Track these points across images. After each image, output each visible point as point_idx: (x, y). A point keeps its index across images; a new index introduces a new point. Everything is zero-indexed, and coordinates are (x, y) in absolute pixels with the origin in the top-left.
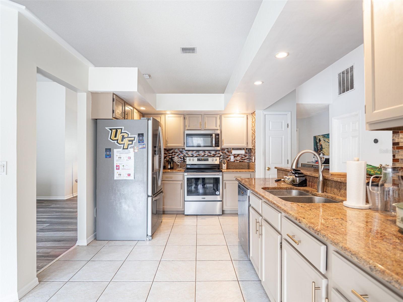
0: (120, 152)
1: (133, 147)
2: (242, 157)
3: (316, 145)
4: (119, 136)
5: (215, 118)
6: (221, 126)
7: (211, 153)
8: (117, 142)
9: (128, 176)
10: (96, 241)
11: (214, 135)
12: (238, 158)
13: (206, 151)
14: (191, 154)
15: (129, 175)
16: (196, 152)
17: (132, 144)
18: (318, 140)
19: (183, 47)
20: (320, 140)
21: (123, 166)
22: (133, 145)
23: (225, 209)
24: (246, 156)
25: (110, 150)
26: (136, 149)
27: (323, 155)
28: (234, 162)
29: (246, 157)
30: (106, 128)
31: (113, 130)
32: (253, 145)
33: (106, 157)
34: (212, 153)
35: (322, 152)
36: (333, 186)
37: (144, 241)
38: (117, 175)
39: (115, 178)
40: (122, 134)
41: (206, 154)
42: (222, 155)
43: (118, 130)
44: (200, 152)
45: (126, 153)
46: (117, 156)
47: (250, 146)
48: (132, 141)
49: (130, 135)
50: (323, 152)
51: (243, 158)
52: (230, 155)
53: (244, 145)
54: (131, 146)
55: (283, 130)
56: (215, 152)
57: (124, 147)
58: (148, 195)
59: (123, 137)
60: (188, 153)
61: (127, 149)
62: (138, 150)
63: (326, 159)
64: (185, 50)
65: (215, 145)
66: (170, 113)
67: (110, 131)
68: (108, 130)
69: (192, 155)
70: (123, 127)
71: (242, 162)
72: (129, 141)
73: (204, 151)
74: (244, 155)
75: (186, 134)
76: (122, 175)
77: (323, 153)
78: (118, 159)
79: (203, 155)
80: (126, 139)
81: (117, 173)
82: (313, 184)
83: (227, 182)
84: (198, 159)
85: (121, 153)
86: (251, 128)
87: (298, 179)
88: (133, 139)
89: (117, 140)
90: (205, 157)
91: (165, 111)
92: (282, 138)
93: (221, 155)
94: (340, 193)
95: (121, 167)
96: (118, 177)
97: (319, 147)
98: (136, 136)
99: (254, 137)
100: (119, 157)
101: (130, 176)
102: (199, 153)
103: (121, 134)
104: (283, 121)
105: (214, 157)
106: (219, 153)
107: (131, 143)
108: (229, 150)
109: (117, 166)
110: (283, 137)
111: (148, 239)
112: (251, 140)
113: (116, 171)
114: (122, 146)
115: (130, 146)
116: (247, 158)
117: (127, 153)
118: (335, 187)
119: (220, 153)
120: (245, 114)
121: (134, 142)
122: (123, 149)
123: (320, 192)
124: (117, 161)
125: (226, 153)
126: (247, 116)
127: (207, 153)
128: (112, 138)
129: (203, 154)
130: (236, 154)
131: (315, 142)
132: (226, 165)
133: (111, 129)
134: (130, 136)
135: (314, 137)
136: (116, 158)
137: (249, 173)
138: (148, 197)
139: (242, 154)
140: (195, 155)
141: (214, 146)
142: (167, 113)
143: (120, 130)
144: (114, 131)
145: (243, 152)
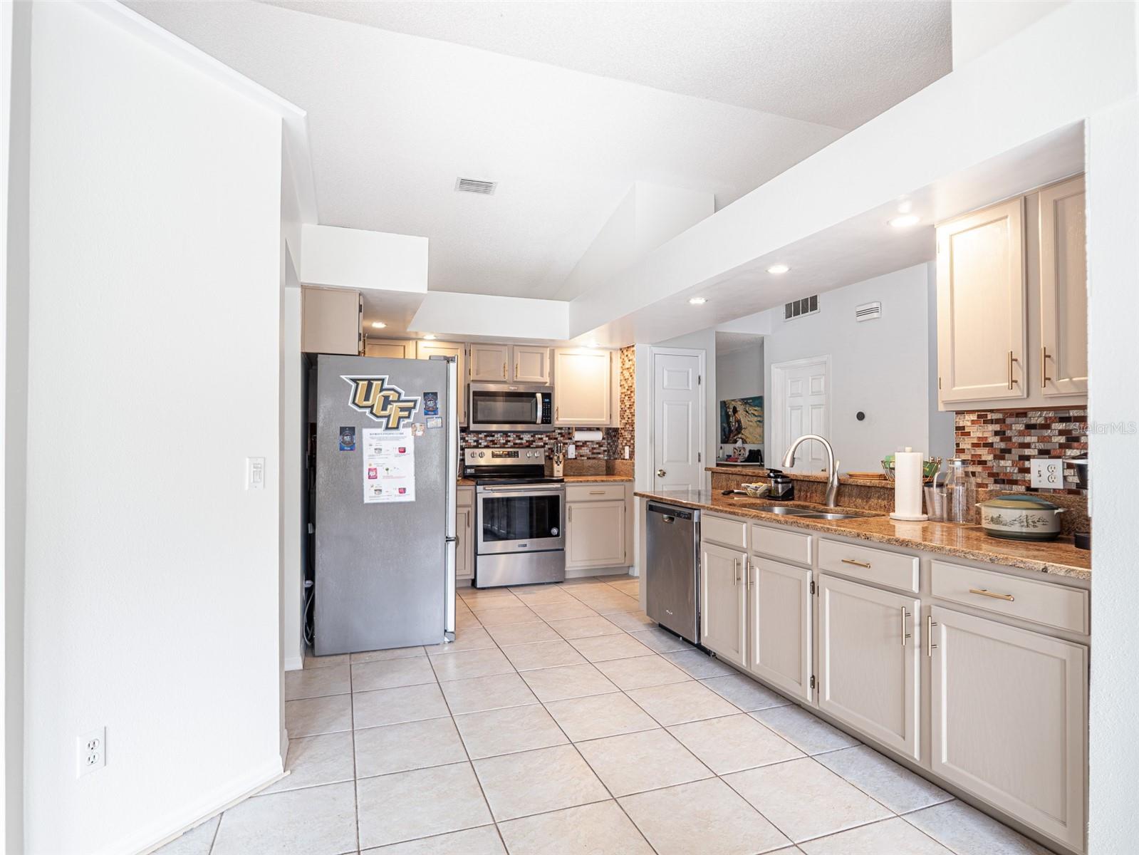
0: (377, 436)
1: (412, 425)
2: (593, 448)
3: (725, 421)
4: (376, 398)
5: (539, 355)
6: (552, 374)
7: (522, 439)
8: (371, 412)
9: (400, 493)
10: (312, 658)
11: (539, 396)
12: (585, 451)
13: (509, 434)
14: (475, 441)
15: (402, 491)
16: (486, 436)
17: (408, 417)
18: (731, 410)
19: (464, 178)
20: (735, 410)
21: (387, 470)
22: (411, 420)
23: (570, 567)
24: (602, 446)
25: (352, 430)
26: (418, 429)
27: (743, 443)
28: (576, 458)
29: (602, 448)
30: (341, 376)
31: (361, 383)
32: (623, 421)
33: (342, 449)
34: (524, 439)
35: (740, 436)
36: (854, 494)
37: (437, 644)
38: (373, 493)
39: (367, 500)
40: (384, 393)
41: (509, 441)
42: (547, 444)
43: (375, 383)
44: (496, 436)
45: (392, 439)
46: (371, 445)
47: (617, 423)
48: (409, 410)
49: (405, 396)
50: (743, 437)
51: (595, 451)
52: (567, 444)
53: (603, 420)
54: (406, 421)
55: (690, 388)
56: (532, 436)
57: (388, 424)
58: (447, 538)
59: (387, 402)
60: (467, 439)
61: (397, 428)
62: (424, 431)
63: (750, 451)
64: (466, 184)
65: (542, 420)
66: (435, 338)
67: (354, 385)
68: (347, 381)
69: (475, 444)
70: (387, 376)
71: (594, 458)
72: (402, 409)
73: (505, 434)
74: (597, 443)
75: (474, 392)
76: (383, 491)
77: (742, 439)
78: (374, 454)
79: (504, 444)
80: (395, 404)
81: (372, 486)
82: (809, 494)
83: (573, 506)
84: (493, 452)
85: (380, 439)
86: (619, 381)
87: (780, 486)
88: (411, 404)
89: (372, 407)
90: (508, 448)
91: (416, 333)
92: (688, 406)
93: (545, 444)
94: (868, 504)
95: (381, 472)
96: (375, 497)
97: (734, 425)
98: (420, 399)
99: (628, 404)
100: (376, 449)
101: (405, 492)
102: (494, 438)
103: (380, 392)
104: (690, 370)
105: (528, 447)
106: (541, 439)
107: (406, 414)
108: (567, 433)
109: (370, 470)
110: (690, 403)
111: (446, 640)
112: (619, 409)
113: (367, 483)
114: (384, 420)
115: (403, 421)
116: (605, 451)
117: (397, 439)
118: (859, 496)
119: (544, 439)
120: (606, 349)
121: (413, 412)
122: (387, 428)
123: (832, 506)
124: (371, 456)
125: (556, 439)
126: (611, 353)
127: (512, 437)
128: (356, 401)
129: (503, 441)
130: (579, 441)
131: (723, 413)
132: (561, 466)
133: (354, 380)
134: (403, 398)
135: (721, 402)
136: (367, 451)
137: (622, 483)
138: (447, 541)
139: (592, 442)
140: (484, 444)
141: (540, 422)
142: (425, 338)
143: (380, 382)
144: (363, 384)
145: (598, 436)
